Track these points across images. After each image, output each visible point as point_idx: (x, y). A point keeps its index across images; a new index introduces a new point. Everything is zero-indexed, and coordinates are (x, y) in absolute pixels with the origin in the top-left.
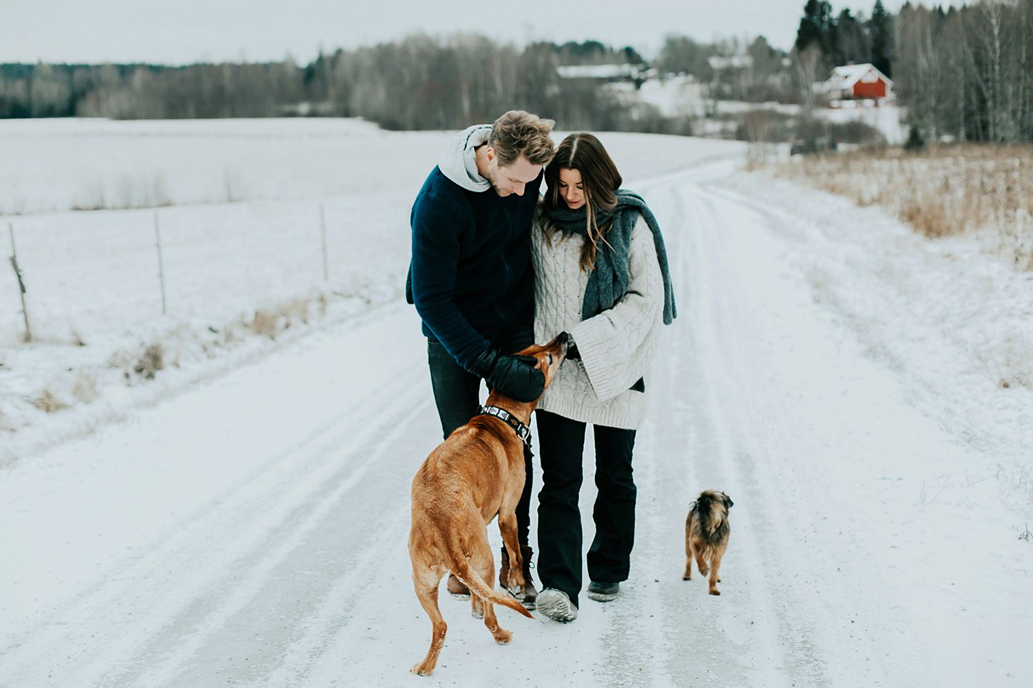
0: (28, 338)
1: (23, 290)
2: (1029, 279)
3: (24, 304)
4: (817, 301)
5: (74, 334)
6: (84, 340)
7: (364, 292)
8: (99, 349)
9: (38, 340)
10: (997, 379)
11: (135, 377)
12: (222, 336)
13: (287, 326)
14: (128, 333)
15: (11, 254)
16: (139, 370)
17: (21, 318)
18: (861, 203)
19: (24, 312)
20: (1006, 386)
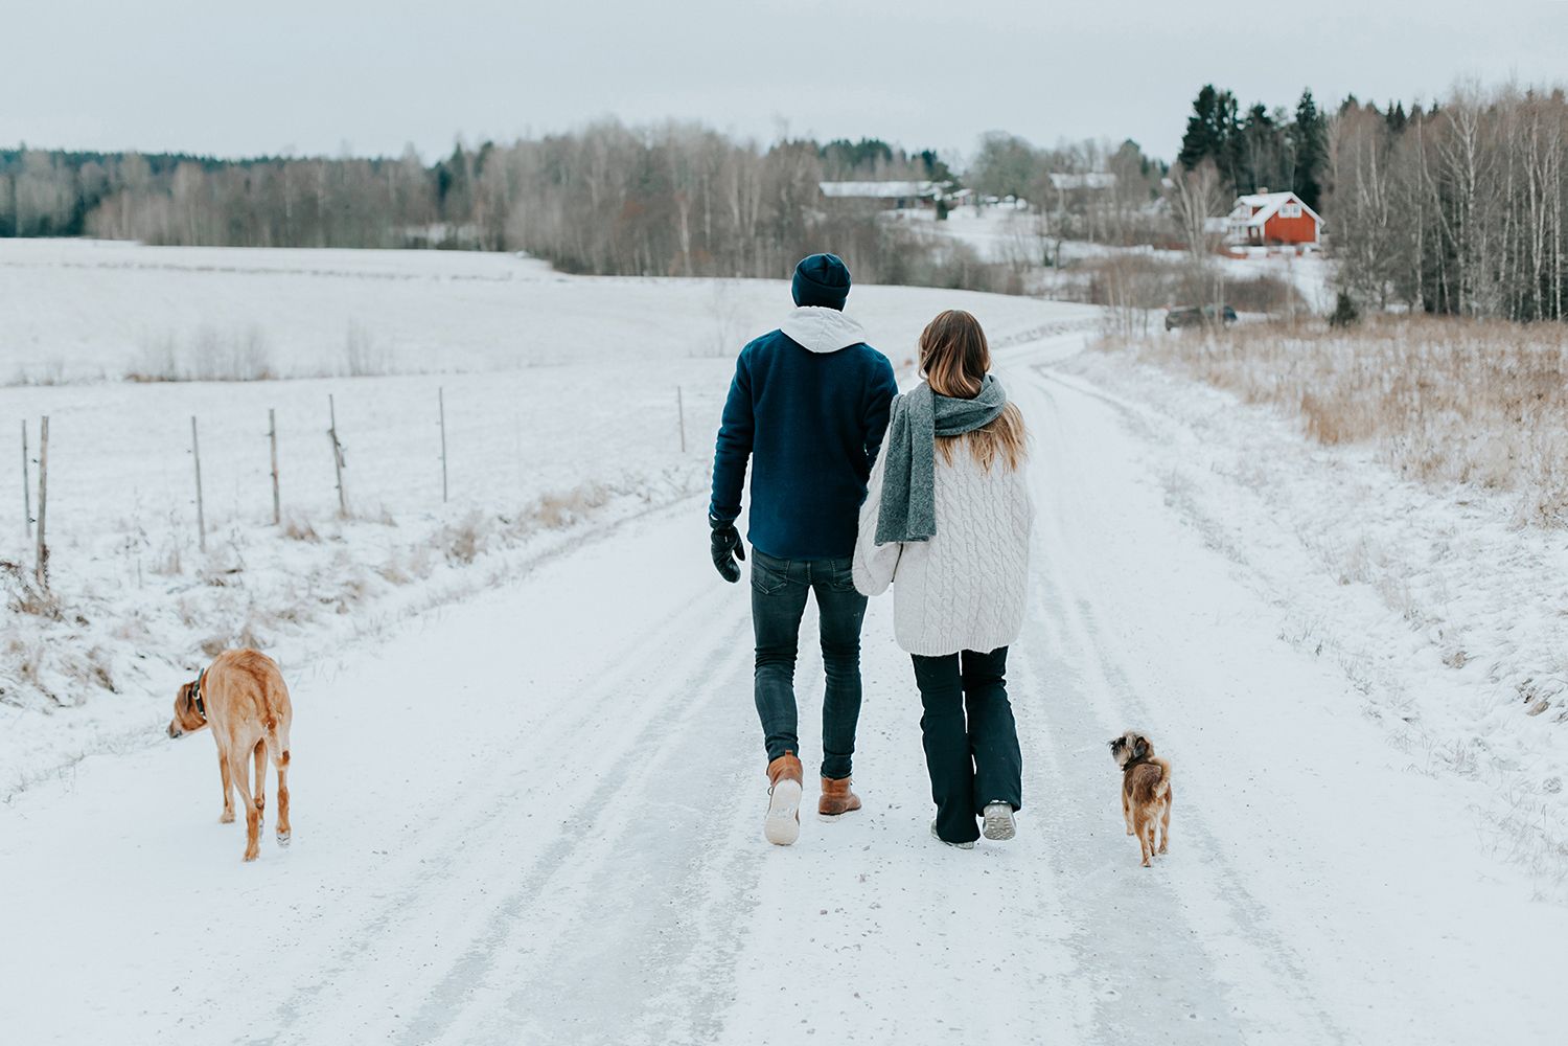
0: (344, 515)
1: (341, 464)
2: (1409, 488)
3: (339, 478)
4: (1169, 504)
5: (384, 512)
6: (396, 519)
7: (642, 489)
8: (412, 531)
9: (353, 517)
10: (1338, 577)
11: (454, 560)
12: (514, 528)
13: (573, 522)
14: (429, 517)
15: (330, 427)
16: (457, 554)
17: (336, 493)
18: (1251, 399)
19: (339, 487)
20: (1346, 582)
